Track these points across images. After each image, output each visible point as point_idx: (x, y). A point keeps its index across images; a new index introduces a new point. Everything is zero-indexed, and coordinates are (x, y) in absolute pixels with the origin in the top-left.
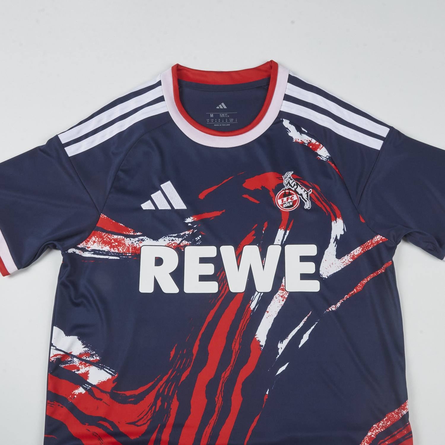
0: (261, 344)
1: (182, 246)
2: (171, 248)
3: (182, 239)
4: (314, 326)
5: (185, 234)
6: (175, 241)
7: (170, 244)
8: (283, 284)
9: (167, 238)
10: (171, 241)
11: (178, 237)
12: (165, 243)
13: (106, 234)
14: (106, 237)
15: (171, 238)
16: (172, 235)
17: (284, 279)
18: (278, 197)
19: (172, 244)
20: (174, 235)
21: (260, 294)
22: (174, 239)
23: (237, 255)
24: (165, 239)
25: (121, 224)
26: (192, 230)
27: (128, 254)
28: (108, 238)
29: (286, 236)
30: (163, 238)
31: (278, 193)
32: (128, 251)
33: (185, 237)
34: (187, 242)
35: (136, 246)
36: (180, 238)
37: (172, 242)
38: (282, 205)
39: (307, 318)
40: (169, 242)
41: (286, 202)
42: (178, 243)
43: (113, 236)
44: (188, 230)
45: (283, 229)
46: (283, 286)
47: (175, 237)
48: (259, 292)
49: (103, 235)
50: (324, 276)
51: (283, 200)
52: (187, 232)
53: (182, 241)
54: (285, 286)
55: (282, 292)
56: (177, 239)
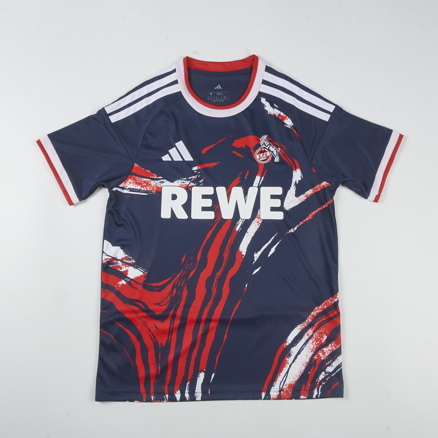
0: (243, 254)
1: (190, 187)
2: (182, 187)
3: (190, 182)
4: (279, 242)
5: (192, 178)
6: (185, 183)
7: (182, 185)
8: (259, 214)
9: (180, 180)
10: (182, 183)
11: (188, 180)
12: (179, 185)
13: (138, 177)
14: (138, 179)
15: (183, 181)
16: (183, 179)
17: (259, 211)
18: (257, 154)
19: (183, 185)
20: (184, 179)
21: (242, 220)
22: (184, 181)
23: (227, 194)
24: (178, 181)
25: (148, 171)
26: (197, 175)
27: (153, 192)
28: (140, 180)
29: (261, 181)
30: (177, 180)
31: (257, 151)
32: (153, 190)
33: (192, 180)
34: (193, 184)
35: (159, 186)
36: (188, 181)
37: (184, 184)
38: (259, 159)
39: (274, 237)
40: (181, 183)
41: (262, 157)
42: (187, 184)
43: (143, 179)
44: (195, 175)
45: (260, 176)
46: (258, 215)
47: (185, 180)
48: (242, 219)
49: (136, 178)
50: (286, 209)
51: (260, 156)
52: (193, 177)
53: (190, 183)
54: (260, 215)
55: (258, 219)
56: (187, 181)
